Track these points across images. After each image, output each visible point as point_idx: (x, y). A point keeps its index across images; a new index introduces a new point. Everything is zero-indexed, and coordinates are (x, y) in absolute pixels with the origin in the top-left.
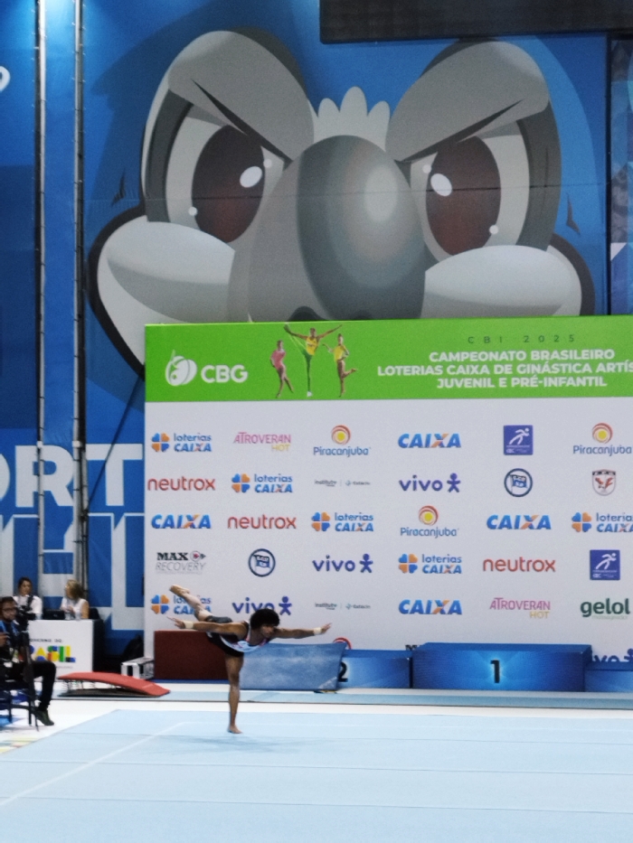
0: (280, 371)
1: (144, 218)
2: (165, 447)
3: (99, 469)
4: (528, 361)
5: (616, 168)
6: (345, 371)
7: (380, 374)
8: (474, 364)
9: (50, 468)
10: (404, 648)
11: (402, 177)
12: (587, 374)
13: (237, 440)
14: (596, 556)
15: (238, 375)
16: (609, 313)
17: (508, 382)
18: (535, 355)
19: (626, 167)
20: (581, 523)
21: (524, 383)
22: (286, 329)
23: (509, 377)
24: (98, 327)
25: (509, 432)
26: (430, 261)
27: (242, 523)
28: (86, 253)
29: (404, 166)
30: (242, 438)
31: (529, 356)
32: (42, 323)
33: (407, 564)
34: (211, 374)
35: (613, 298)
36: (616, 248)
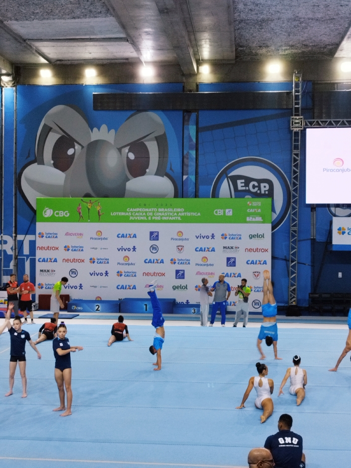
0: (80, 213)
1: (36, 164)
2: (42, 237)
3: (21, 243)
4: (158, 212)
5: (185, 152)
6: (101, 214)
7: (111, 214)
8: (141, 212)
9: (6, 242)
10: (118, 300)
11: (119, 153)
12: (175, 216)
13: (66, 234)
14: (177, 272)
15: (66, 214)
16: (183, 197)
17: (152, 218)
18: (160, 210)
19: (188, 152)
20: (173, 261)
21: (156, 218)
22: (82, 200)
23: (152, 216)
24: (21, 197)
25: (151, 233)
26: (128, 180)
27: (67, 261)
28: (17, 174)
29: (120, 150)
30: (67, 234)
31: (158, 210)
32: (3, 196)
33: (119, 274)
34: (57, 214)
35: (184, 193)
36: (185, 177)
